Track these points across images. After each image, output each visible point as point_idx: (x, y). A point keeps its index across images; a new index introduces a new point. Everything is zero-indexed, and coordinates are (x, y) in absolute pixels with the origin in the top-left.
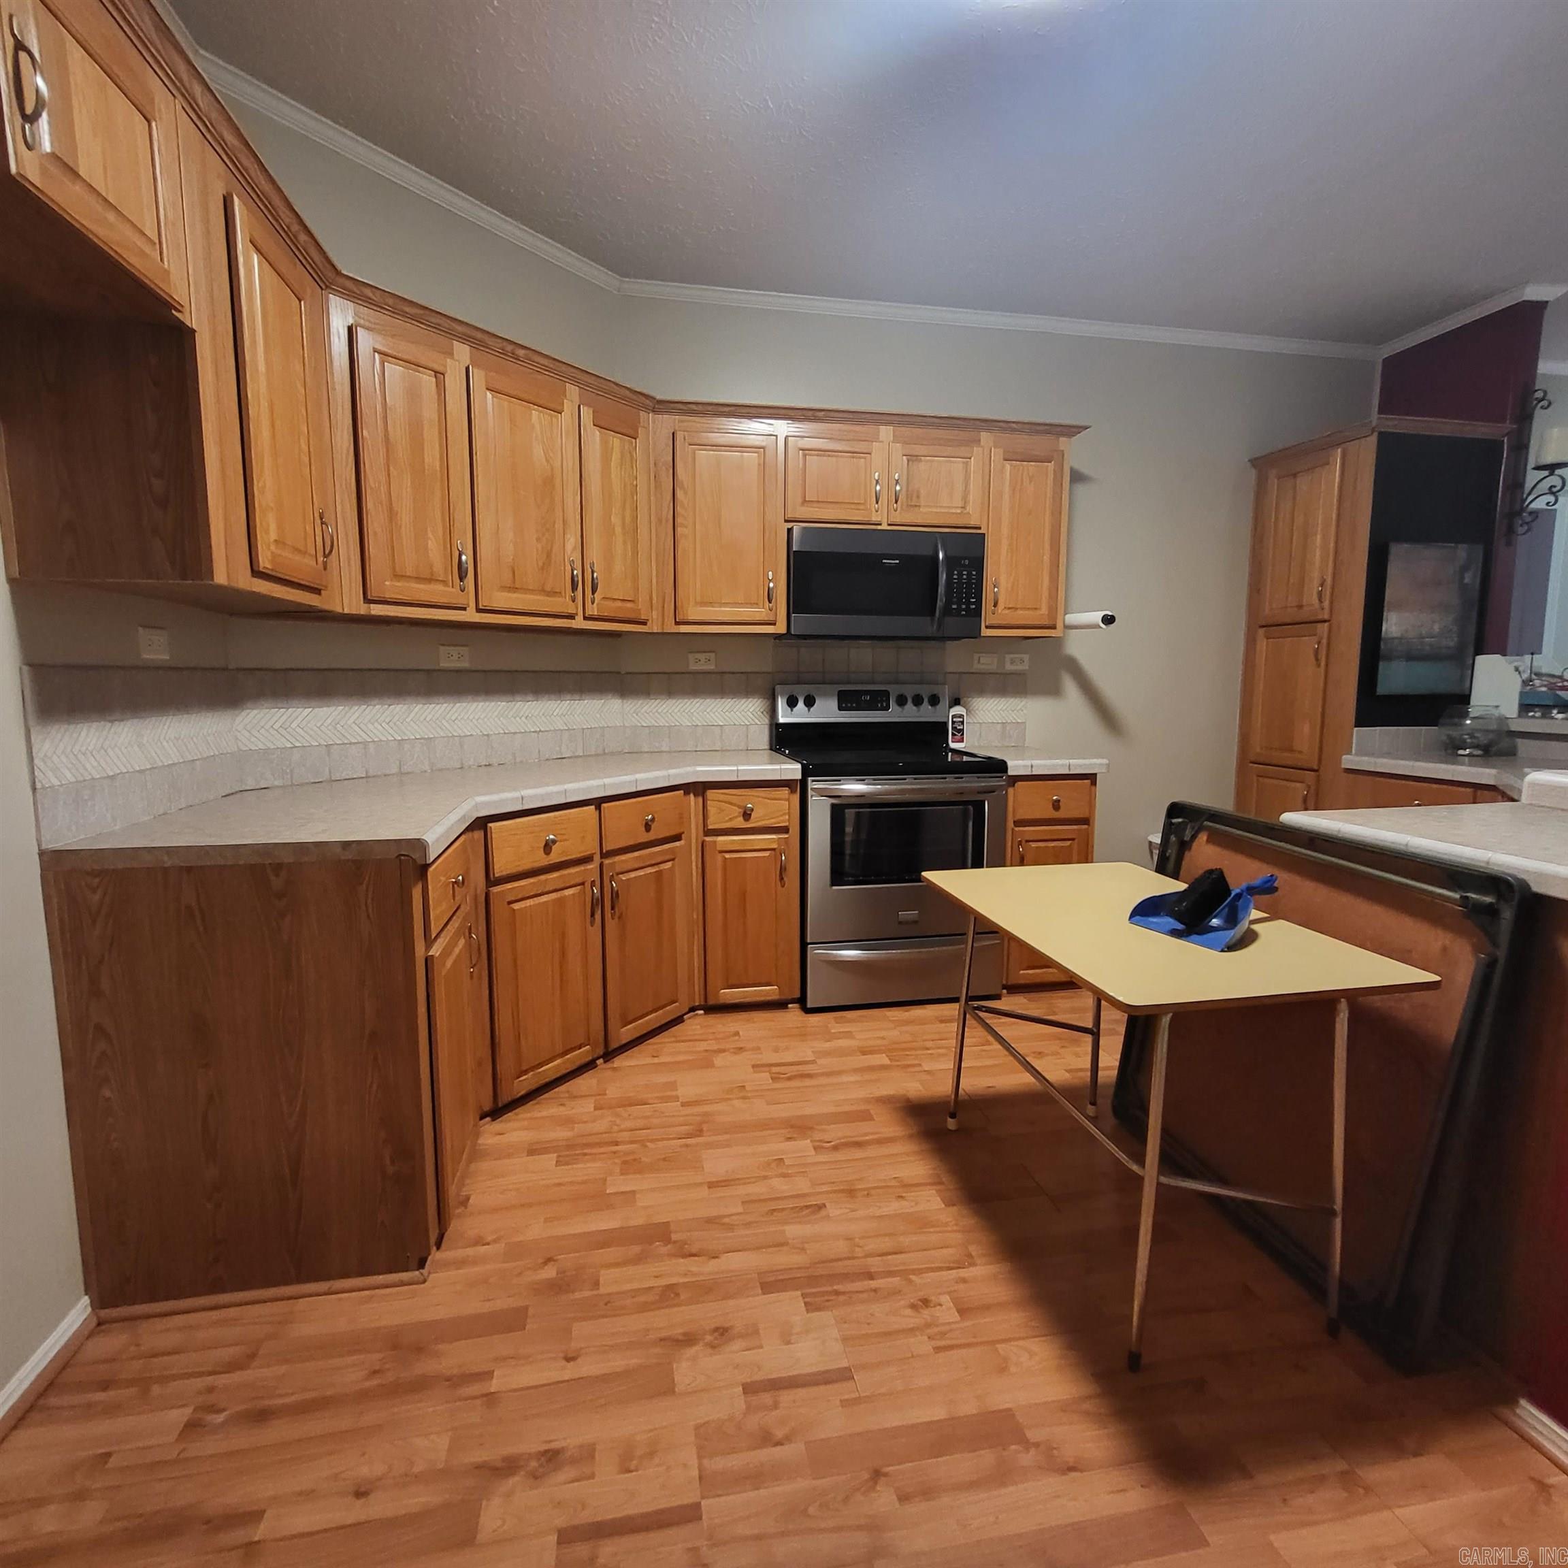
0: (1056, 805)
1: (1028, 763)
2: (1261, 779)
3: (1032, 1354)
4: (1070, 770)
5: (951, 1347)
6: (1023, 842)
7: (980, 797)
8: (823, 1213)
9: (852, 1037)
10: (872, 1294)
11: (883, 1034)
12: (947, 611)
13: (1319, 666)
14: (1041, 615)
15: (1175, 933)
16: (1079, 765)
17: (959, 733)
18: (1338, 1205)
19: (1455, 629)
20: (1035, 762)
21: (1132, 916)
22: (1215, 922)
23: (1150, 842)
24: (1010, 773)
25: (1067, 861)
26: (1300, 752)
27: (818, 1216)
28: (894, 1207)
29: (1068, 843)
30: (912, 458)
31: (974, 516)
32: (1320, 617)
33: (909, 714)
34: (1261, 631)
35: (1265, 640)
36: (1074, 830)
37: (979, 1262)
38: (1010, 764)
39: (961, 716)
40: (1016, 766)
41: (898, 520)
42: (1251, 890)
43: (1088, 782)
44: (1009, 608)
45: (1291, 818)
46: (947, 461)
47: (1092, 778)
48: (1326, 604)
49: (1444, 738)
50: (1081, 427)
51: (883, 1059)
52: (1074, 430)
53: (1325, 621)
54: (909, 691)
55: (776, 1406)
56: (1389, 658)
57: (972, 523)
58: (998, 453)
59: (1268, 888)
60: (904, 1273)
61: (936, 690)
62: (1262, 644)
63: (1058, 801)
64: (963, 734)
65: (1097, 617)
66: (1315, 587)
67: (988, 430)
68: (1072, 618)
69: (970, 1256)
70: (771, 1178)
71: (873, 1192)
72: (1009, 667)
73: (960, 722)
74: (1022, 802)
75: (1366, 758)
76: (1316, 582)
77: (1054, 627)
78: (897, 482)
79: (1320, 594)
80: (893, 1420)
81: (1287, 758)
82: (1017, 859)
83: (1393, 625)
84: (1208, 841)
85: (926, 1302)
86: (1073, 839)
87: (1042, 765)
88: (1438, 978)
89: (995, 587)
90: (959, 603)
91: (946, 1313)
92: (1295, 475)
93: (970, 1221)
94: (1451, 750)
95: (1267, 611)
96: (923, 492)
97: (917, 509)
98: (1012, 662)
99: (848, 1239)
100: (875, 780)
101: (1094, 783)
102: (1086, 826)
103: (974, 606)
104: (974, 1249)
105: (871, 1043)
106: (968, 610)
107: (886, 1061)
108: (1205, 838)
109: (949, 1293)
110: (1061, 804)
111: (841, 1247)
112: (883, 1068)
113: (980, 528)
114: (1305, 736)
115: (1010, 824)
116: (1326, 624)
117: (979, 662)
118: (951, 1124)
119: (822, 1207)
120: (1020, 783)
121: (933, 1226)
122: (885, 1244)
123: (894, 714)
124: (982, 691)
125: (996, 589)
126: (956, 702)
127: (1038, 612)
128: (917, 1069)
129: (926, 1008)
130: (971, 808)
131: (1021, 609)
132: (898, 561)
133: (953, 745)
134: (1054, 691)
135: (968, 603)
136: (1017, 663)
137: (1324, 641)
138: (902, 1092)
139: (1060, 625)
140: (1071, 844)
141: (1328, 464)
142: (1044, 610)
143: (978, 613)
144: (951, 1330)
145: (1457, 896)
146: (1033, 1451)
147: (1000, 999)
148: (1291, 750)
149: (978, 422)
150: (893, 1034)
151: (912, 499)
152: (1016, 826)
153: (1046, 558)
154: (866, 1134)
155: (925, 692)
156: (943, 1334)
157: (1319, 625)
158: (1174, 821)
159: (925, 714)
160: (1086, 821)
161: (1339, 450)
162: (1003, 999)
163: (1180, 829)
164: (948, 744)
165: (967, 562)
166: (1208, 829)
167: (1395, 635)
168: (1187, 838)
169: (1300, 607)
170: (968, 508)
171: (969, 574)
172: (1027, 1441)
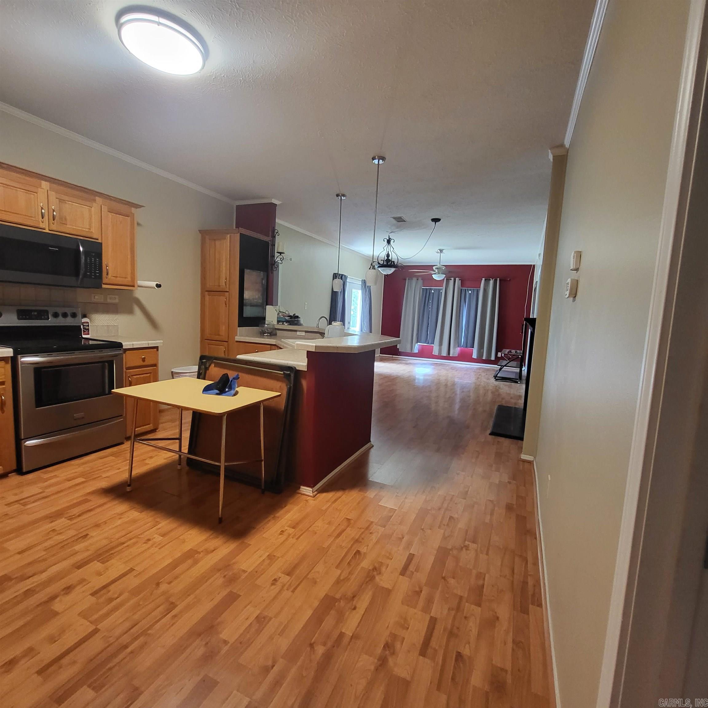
0: (144, 360)
1: (131, 343)
2: (209, 346)
3: (191, 534)
4: (148, 345)
5: (165, 545)
6: (131, 376)
7: (111, 359)
8: (88, 537)
9: (58, 477)
10: (127, 547)
11: (76, 470)
12: (85, 276)
13: (226, 307)
14: (128, 280)
15: (217, 394)
16: (152, 343)
17: (87, 331)
18: (263, 459)
19: (261, 297)
20: (134, 343)
21: (203, 392)
22: (227, 390)
23: (172, 372)
24: (124, 348)
25: (149, 382)
26: (222, 336)
27: (86, 539)
28: (119, 522)
29: (149, 375)
30: (61, 201)
31: (95, 233)
32: (226, 290)
33: (61, 322)
34: (207, 293)
35: (208, 296)
36: (152, 369)
37: (161, 522)
38: (123, 344)
39: (87, 323)
40: (126, 344)
41: (55, 229)
42: (234, 378)
43: (156, 349)
44: (114, 277)
45: (239, 357)
46: (80, 206)
47: (157, 348)
48: (228, 286)
49: (260, 330)
50: (141, 206)
51: (81, 480)
52: (139, 206)
53: (227, 292)
54: (60, 311)
55: (109, 591)
56: (246, 306)
57: (95, 237)
58: (105, 209)
59: (237, 378)
60: (136, 537)
61: (74, 311)
62: (207, 298)
63: (144, 358)
64: (89, 331)
65: (154, 284)
66: (224, 280)
67: (99, 197)
68: (140, 283)
69: (157, 522)
70: (53, 537)
71: (107, 521)
72: (109, 301)
73: (87, 325)
74: (129, 360)
75: (242, 337)
76: (224, 279)
77: (134, 286)
78: (54, 211)
79: (225, 282)
80: (155, 571)
81: (217, 337)
82: (128, 383)
83: (247, 295)
84: (215, 366)
85: (149, 540)
86: (151, 373)
87: (137, 344)
88: (280, 393)
89: (107, 267)
90: (91, 272)
91: (158, 538)
92: (215, 240)
93: (153, 513)
94: (262, 334)
95: (208, 286)
96: (68, 218)
97: (65, 225)
98: (110, 299)
99: (107, 538)
100: (58, 354)
101: (158, 350)
102: (155, 367)
103: (98, 274)
104: (158, 520)
105: (72, 475)
106: (95, 276)
107: (83, 480)
108: (213, 365)
109: (156, 534)
110: (146, 359)
111: (105, 542)
112: (83, 483)
113: (98, 239)
114: (223, 329)
115: (125, 369)
116: (228, 293)
117: (94, 298)
118: (128, 489)
119: (87, 535)
120: (127, 352)
121: (139, 520)
122: (123, 533)
123: (51, 321)
124: (97, 311)
125: (107, 268)
126: (84, 316)
127: (127, 279)
128: (100, 478)
129: (90, 456)
130: (107, 364)
131: (120, 277)
132: (57, 249)
133: (84, 336)
134: (130, 312)
135: (95, 273)
136: (115, 299)
137: (228, 299)
138: (100, 487)
139: (136, 286)
140: (149, 376)
141: (225, 239)
142: (129, 279)
143: (100, 277)
144: (162, 542)
145: (282, 373)
146: (202, 553)
147: (124, 444)
148: (219, 335)
149: (94, 192)
150: (81, 469)
151: (63, 221)
152: (126, 370)
153: (129, 257)
154: (92, 506)
155: (69, 311)
156: (159, 544)
157: (226, 293)
158: (203, 361)
159: (69, 321)
160: (155, 365)
161: (229, 236)
162: (125, 443)
163: (205, 363)
164: (82, 336)
165: (94, 254)
166: (215, 363)
167: (247, 298)
168: (207, 366)
169: (219, 286)
170: (92, 229)
171: (95, 260)
172: (199, 552)
